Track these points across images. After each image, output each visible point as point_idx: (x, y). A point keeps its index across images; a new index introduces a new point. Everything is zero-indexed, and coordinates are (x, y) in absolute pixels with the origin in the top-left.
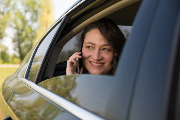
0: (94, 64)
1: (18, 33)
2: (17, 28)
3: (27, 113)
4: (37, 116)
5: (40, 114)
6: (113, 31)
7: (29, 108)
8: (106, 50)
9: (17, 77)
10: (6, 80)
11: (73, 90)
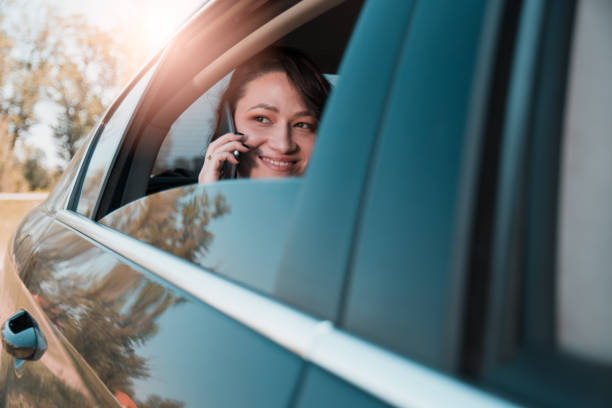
0: (272, 162)
1: (67, 113)
2: (64, 102)
3: (87, 311)
4: (114, 315)
5: (124, 310)
6: (315, 77)
7: (91, 296)
8: (305, 126)
9: (53, 212)
10: (25, 221)
11: (202, 249)
